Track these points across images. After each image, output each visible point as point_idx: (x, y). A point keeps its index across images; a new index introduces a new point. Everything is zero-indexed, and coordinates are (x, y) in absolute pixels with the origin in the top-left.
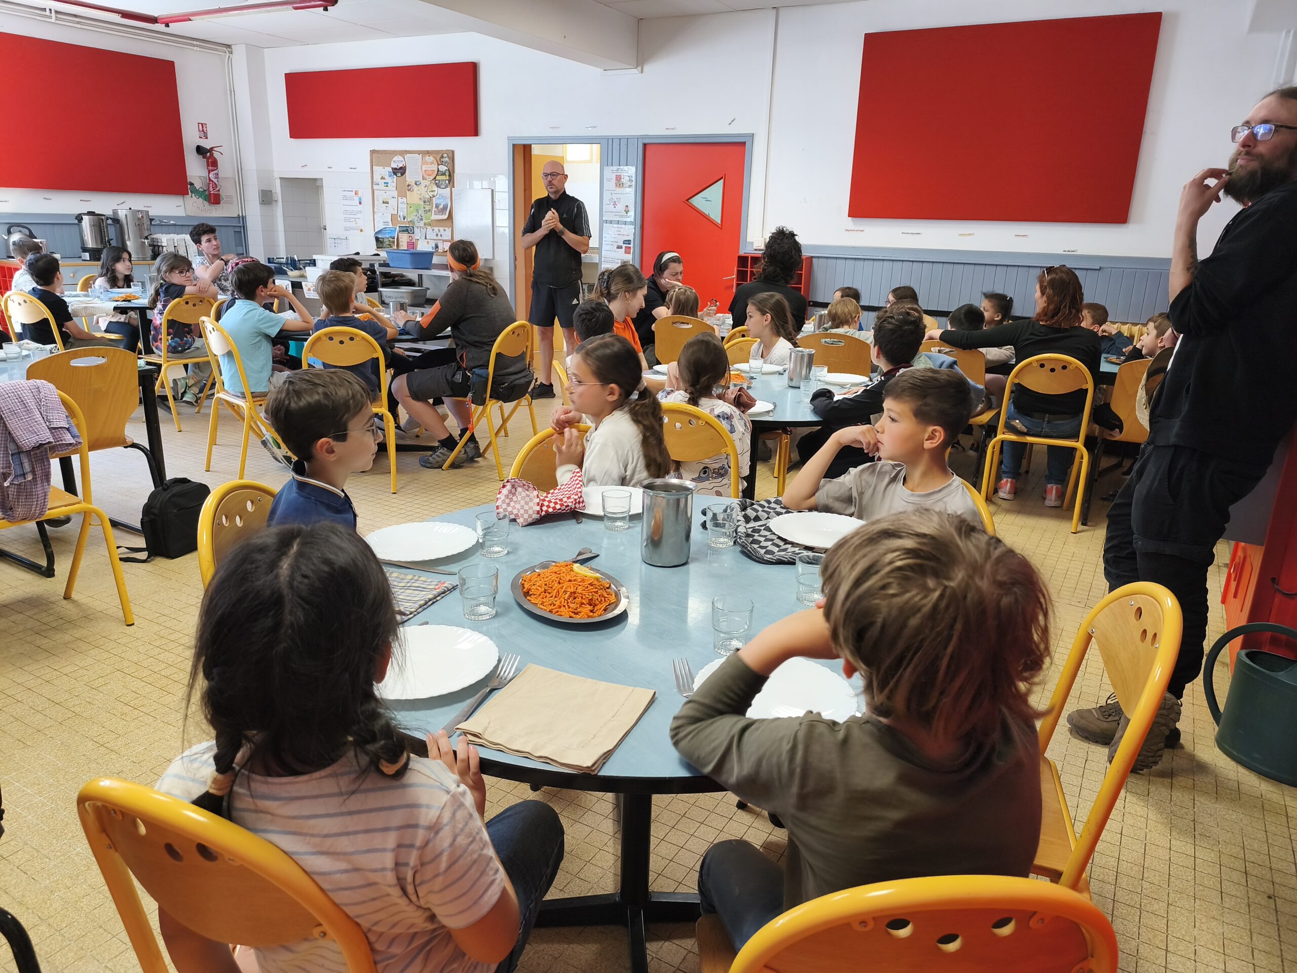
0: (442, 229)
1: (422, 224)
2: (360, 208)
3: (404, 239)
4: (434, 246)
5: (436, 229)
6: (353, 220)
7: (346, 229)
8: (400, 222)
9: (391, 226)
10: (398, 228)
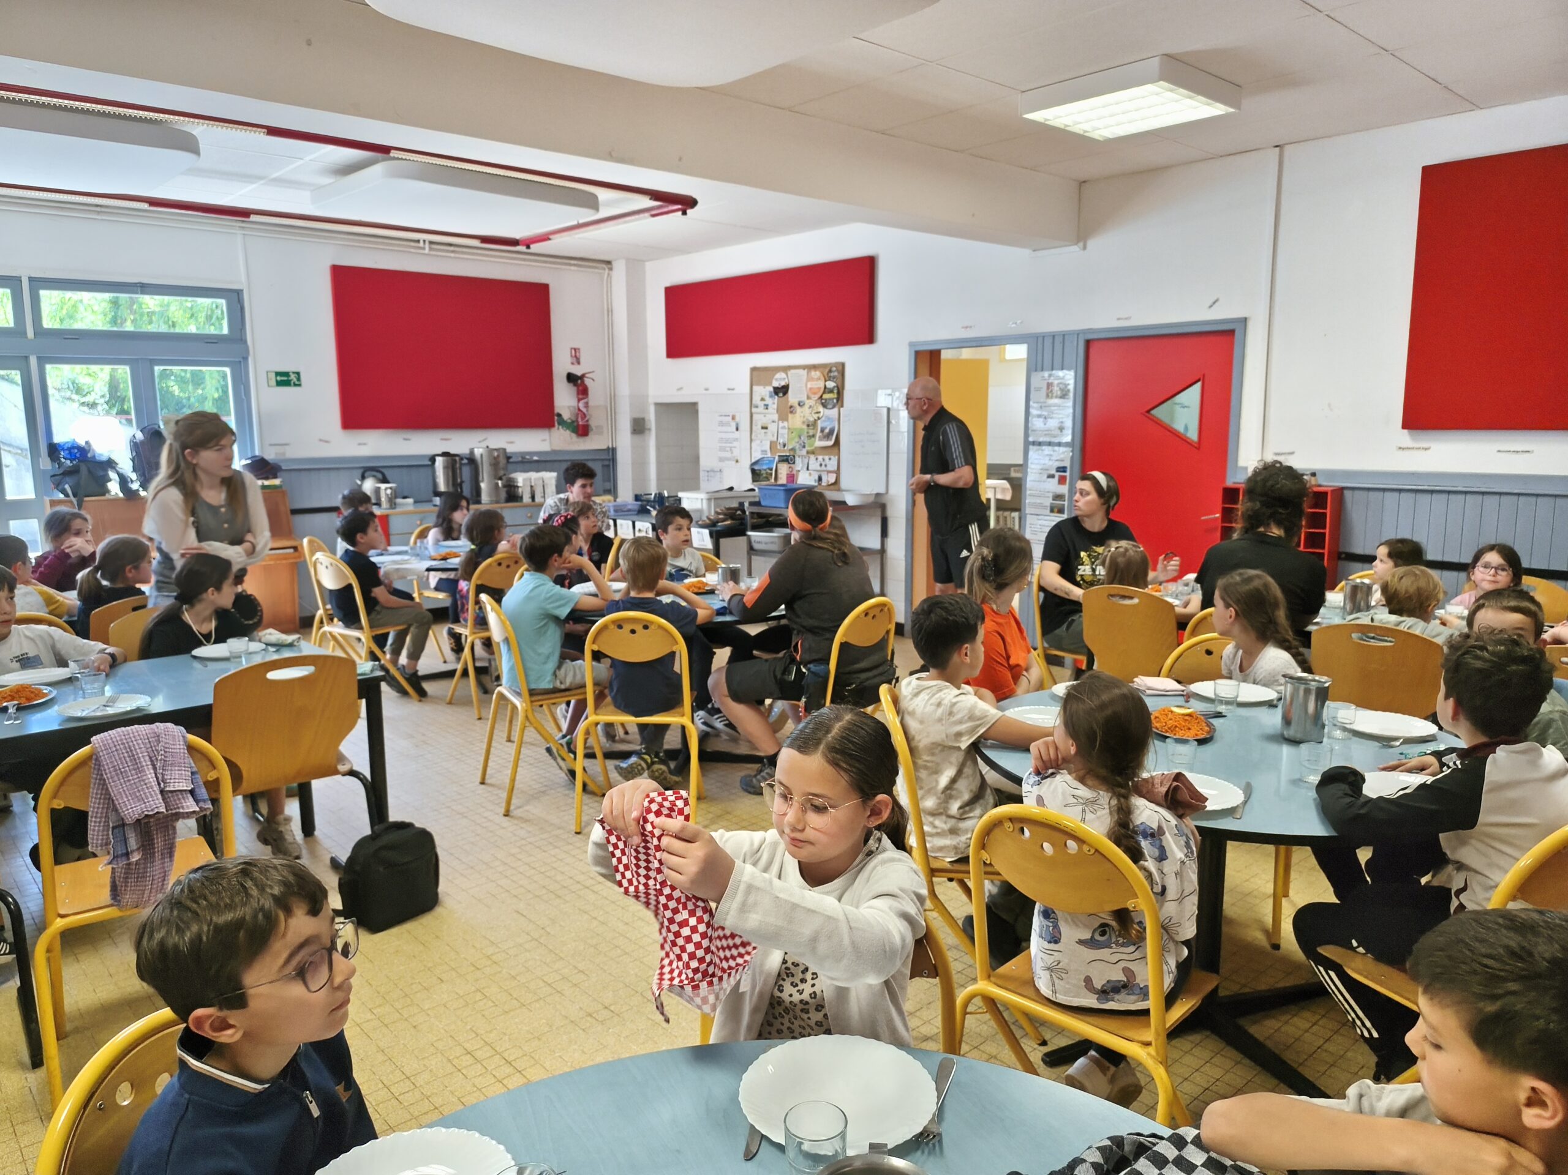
0: (827, 458)
1: (804, 452)
2: (737, 434)
3: (784, 469)
4: (817, 478)
5: (820, 458)
6: (728, 449)
7: (721, 460)
8: (780, 451)
9: (769, 455)
10: (777, 458)
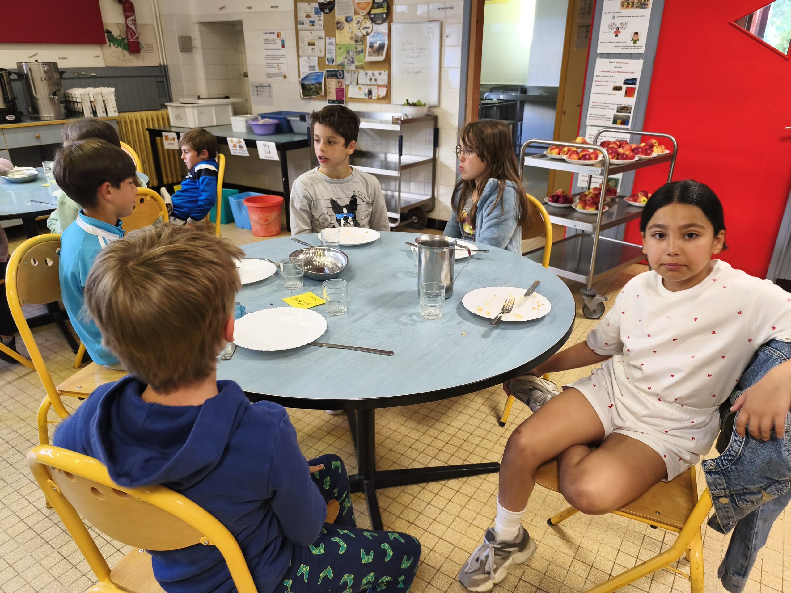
0: (376, 72)
1: (353, 67)
2: (283, 51)
3: (333, 84)
4: (367, 92)
5: (370, 73)
6: (276, 65)
7: (269, 76)
8: (328, 66)
9: (317, 70)
10: (324, 72)
